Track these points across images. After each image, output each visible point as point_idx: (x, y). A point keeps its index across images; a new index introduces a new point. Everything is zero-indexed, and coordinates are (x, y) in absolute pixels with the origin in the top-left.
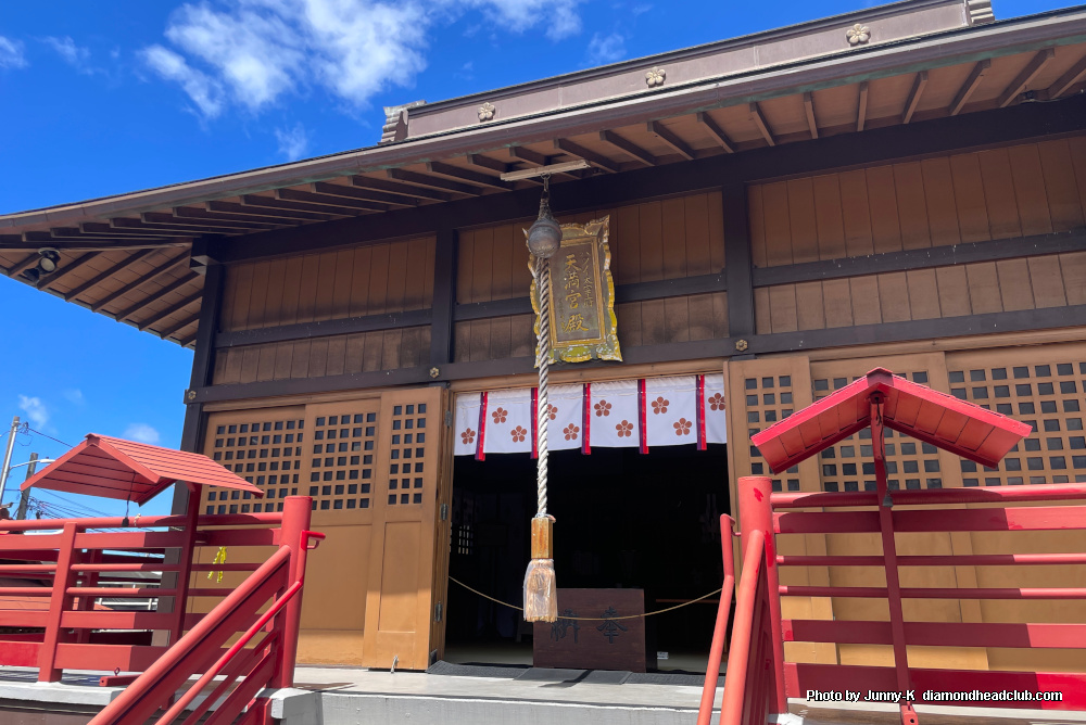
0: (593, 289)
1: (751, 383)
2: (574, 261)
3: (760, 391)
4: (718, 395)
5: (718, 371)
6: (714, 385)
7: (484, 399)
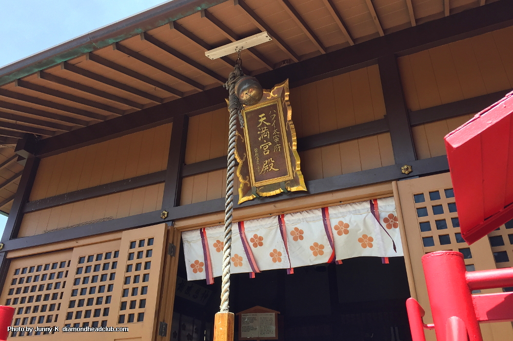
0: (280, 139)
1: (418, 197)
2: (265, 118)
3: (428, 203)
4: (391, 216)
5: (388, 195)
6: (387, 207)
7: (203, 235)
